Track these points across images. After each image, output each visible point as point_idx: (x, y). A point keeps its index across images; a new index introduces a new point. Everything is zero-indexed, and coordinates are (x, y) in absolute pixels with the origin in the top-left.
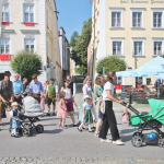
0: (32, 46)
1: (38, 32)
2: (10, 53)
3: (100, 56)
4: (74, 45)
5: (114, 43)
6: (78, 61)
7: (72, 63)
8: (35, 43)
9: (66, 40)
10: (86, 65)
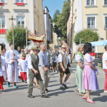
0: (23, 23)
1: (27, 11)
2: (6, 28)
3: (77, 29)
4: (56, 21)
5: (89, 19)
6: (59, 34)
7: (55, 35)
8: (25, 20)
9: (50, 17)
10: (66, 37)
